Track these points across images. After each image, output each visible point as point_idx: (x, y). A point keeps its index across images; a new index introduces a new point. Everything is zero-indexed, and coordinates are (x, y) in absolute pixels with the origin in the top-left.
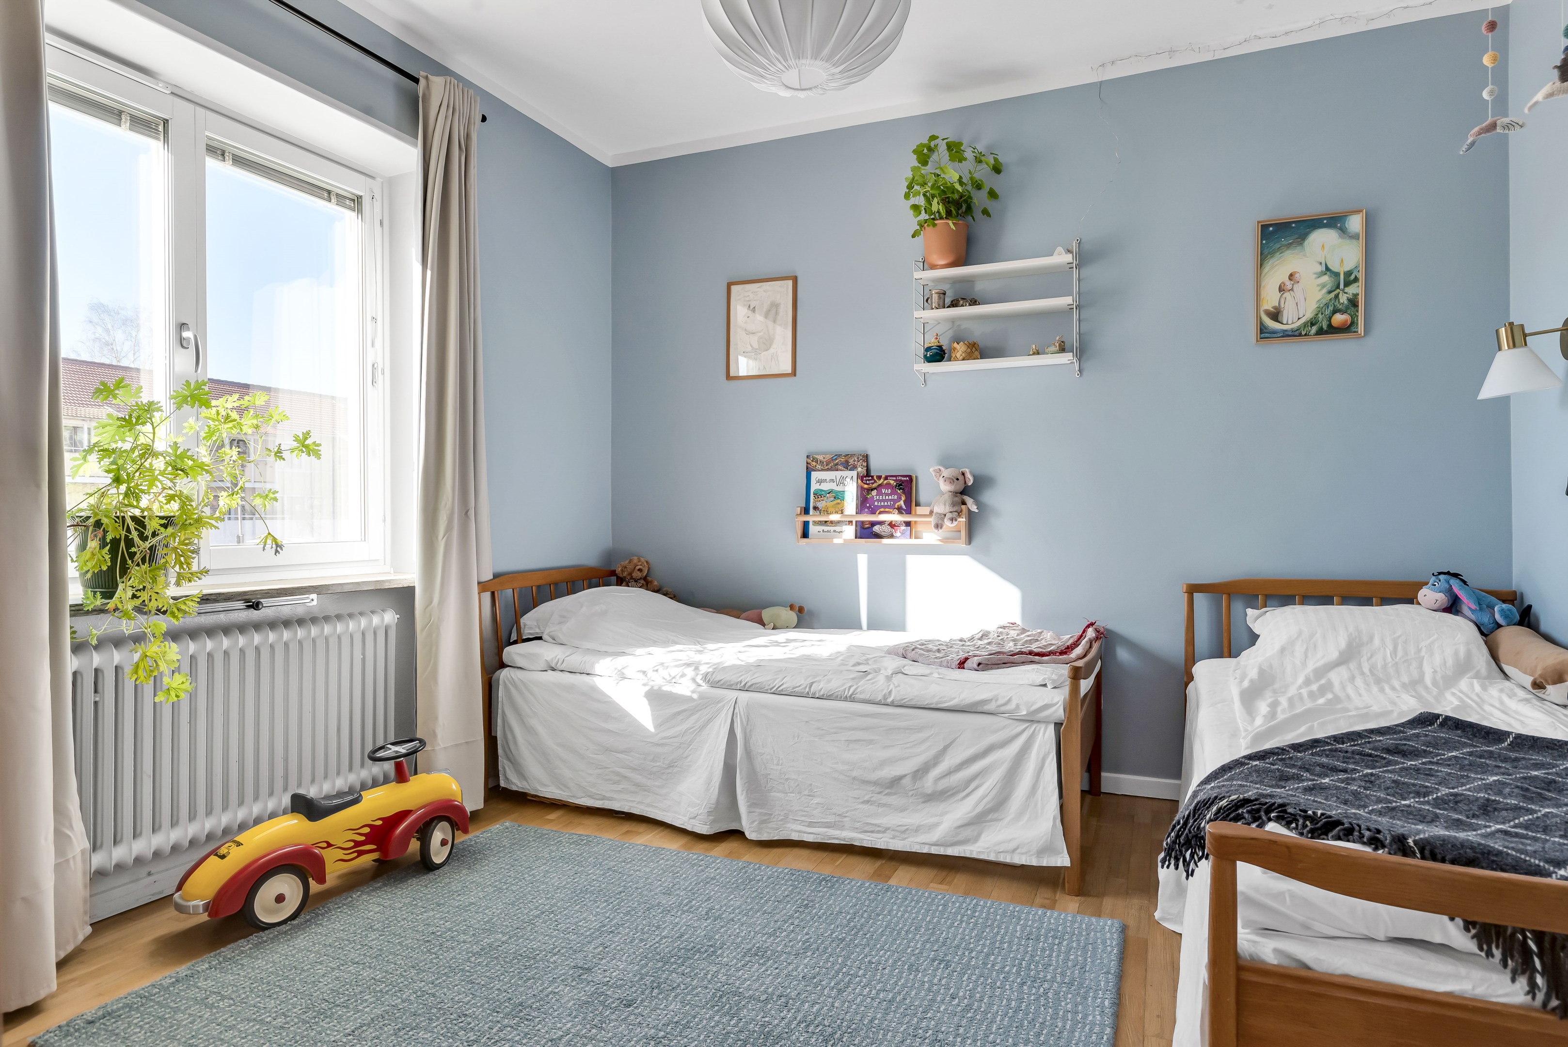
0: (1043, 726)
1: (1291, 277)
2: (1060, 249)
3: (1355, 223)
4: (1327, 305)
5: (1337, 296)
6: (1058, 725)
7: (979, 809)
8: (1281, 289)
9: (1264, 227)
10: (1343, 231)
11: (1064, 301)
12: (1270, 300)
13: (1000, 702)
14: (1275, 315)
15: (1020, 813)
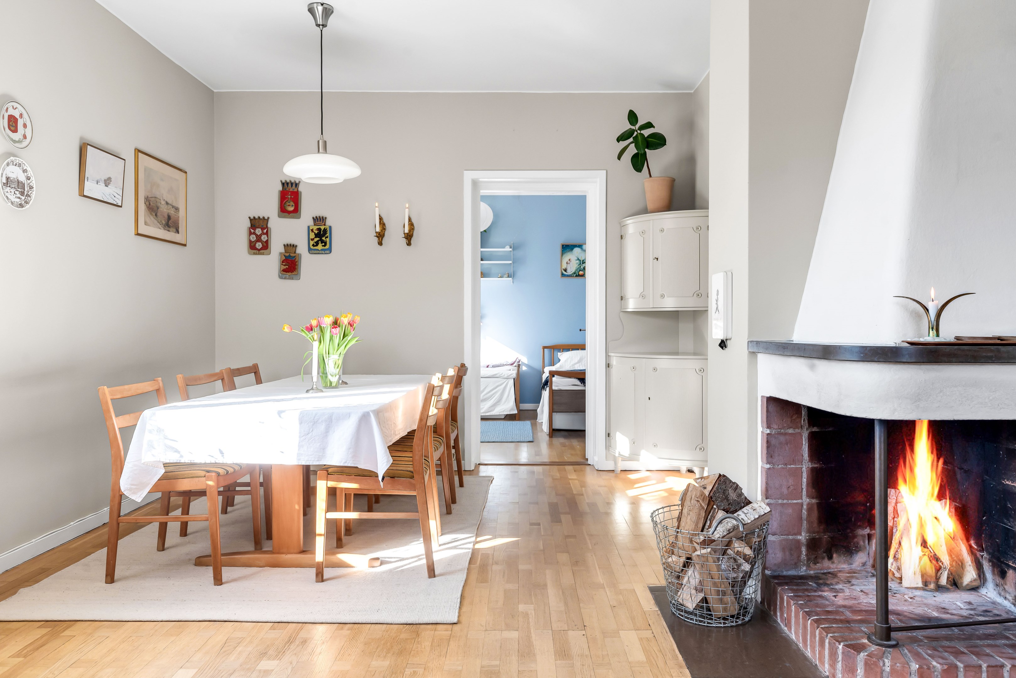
0: (510, 380)
1: (569, 260)
2: (508, 247)
4: (578, 269)
5: (580, 266)
6: (514, 379)
7: (494, 402)
8: (567, 263)
9: (563, 245)
10: (582, 249)
11: (510, 262)
12: (564, 266)
13: (500, 374)
14: (565, 270)
15: (505, 402)
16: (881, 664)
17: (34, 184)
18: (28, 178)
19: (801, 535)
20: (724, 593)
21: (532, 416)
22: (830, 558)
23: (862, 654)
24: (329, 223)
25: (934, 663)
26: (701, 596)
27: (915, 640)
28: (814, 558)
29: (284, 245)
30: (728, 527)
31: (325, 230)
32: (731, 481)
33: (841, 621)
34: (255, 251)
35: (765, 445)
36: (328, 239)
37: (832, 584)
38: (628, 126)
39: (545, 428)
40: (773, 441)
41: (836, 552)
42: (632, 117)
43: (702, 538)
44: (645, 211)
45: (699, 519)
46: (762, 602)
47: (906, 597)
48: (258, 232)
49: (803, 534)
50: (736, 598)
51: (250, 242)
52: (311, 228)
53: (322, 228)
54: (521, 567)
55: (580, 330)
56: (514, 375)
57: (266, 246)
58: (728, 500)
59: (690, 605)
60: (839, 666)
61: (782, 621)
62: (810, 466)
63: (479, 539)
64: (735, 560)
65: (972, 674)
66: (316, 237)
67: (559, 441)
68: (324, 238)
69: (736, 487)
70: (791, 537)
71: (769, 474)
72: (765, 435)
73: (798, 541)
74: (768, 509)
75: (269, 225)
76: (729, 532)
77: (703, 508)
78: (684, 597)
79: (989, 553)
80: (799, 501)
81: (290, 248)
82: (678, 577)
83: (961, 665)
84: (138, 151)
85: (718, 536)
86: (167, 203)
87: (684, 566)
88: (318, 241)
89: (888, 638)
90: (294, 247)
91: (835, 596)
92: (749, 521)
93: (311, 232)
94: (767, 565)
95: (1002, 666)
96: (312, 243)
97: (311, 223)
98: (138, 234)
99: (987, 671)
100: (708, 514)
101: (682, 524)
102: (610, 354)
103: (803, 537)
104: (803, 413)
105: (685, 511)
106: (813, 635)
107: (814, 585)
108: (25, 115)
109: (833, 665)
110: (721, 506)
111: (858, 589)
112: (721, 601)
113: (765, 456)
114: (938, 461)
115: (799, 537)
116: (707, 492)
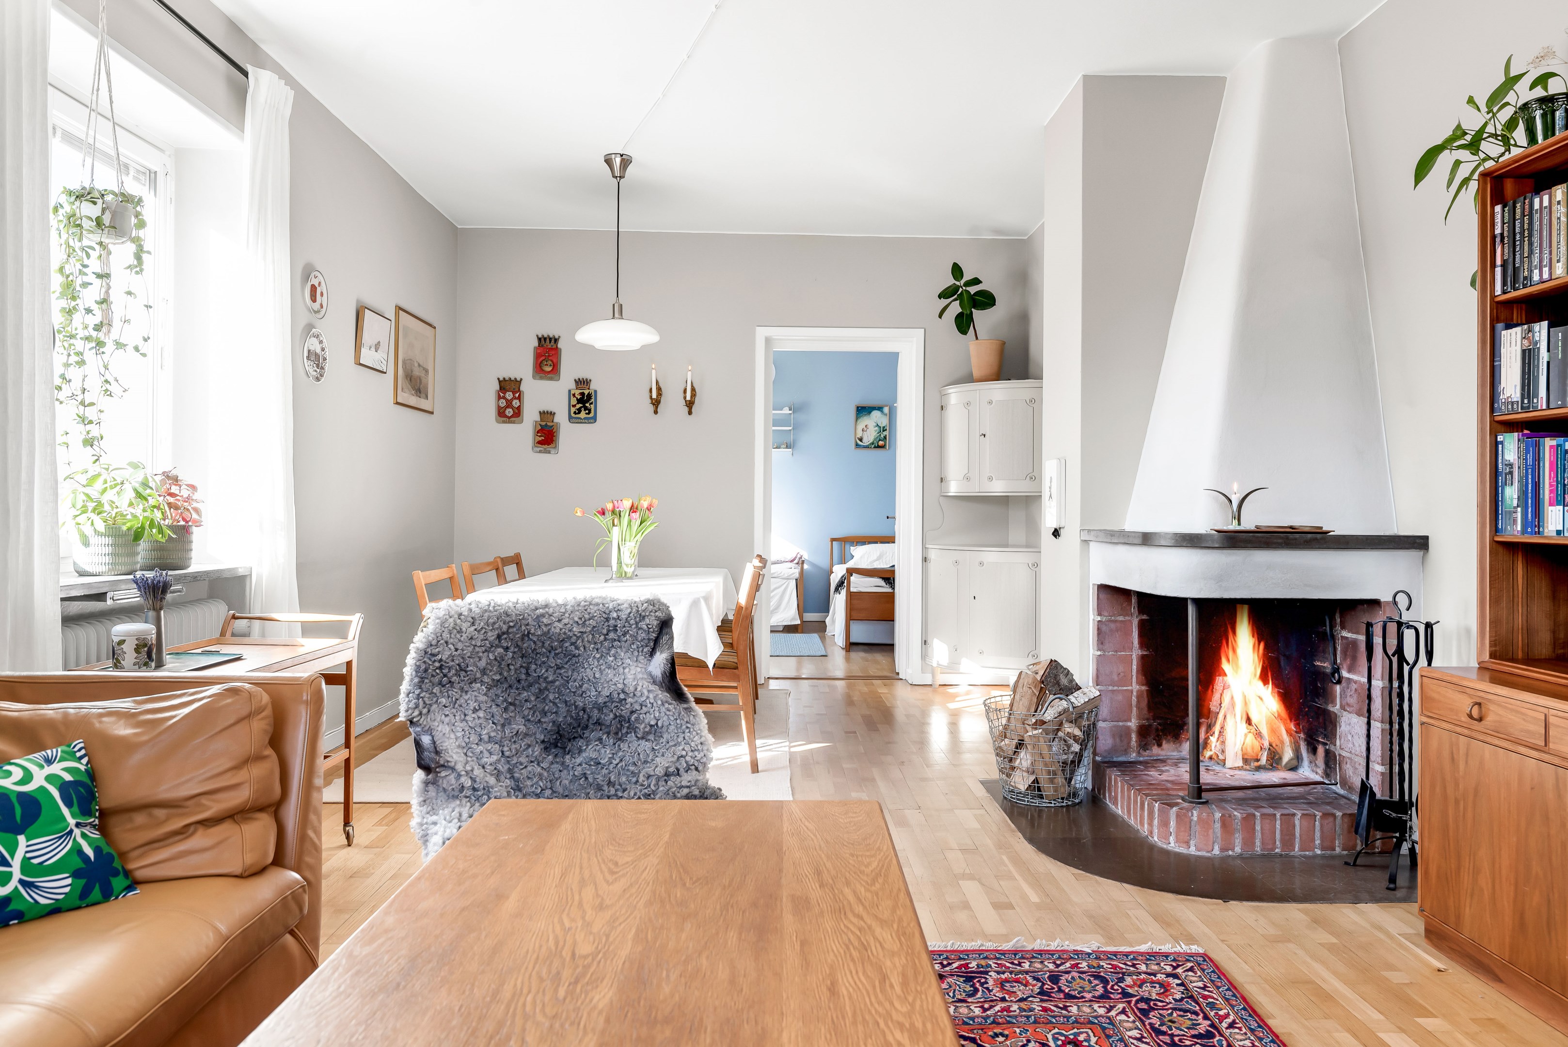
0: (792, 580)
1: (866, 426)
2: (787, 408)
3: (886, 410)
4: (877, 438)
5: (880, 435)
6: (796, 580)
8: (863, 430)
9: (858, 407)
10: (882, 412)
11: (790, 428)
12: (859, 435)
13: (779, 573)
14: (861, 440)
15: (785, 609)
16: (1190, 815)
17: (327, 355)
18: (323, 350)
19: (1131, 721)
20: (1055, 773)
21: (820, 628)
22: (1160, 745)
23: (1174, 809)
24: (593, 386)
25: (1236, 813)
26: (1032, 778)
27: (1223, 800)
28: (1144, 746)
29: (540, 412)
30: (1059, 710)
31: (589, 396)
32: (1062, 667)
33: (1162, 789)
34: (505, 419)
35: (1096, 632)
36: (592, 406)
37: (1159, 767)
38: (951, 281)
39: (840, 641)
40: (1104, 628)
41: (1166, 739)
42: (957, 271)
43: (1034, 721)
44: (970, 379)
45: (1030, 704)
46: (1093, 789)
47: (1227, 775)
48: (509, 395)
49: (1133, 720)
50: (1066, 779)
51: (499, 408)
52: (572, 392)
53: (586, 392)
54: (844, 766)
55: (888, 518)
56: (797, 575)
57: (518, 413)
58: (1059, 685)
59: (1022, 787)
60: (1156, 822)
61: (1110, 802)
62: (1140, 653)
63: (792, 744)
64: (1065, 741)
65: (1268, 821)
66: (578, 403)
67: (858, 656)
68: (587, 405)
69: (1068, 673)
70: (1121, 724)
71: (1100, 661)
72: (1096, 623)
73: (1128, 728)
74: (1098, 693)
75: (521, 389)
76: (1060, 714)
77: (1035, 694)
78: (1016, 779)
79: (1305, 733)
80: (1130, 688)
81: (547, 415)
82: (1011, 760)
83: (1258, 814)
84: (399, 309)
85: (1049, 718)
86: (419, 365)
87: (1017, 748)
88: (581, 407)
89: (1200, 797)
90: (552, 414)
91: (1160, 775)
92: (1079, 704)
93: (572, 397)
94: (1098, 751)
95: (1294, 815)
96: (573, 410)
97: (572, 385)
98: (397, 403)
99: (1281, 819)
100: (1040, 702)
101: (1015, 708)
102: (927, 546)
103: (1133, 724)
104: (1133, 601)
105: (1017, 697)
106: (1136, 802)
107: (1142, 767)
108: (323, 284)
109: (1151, 824)
110: (1052, 690)
111: (1183, 770)
112: (1052, 781)
113: (1096, 644)
114: (1259, 644)
115: (1129, 724)
116: (1039, 677)
